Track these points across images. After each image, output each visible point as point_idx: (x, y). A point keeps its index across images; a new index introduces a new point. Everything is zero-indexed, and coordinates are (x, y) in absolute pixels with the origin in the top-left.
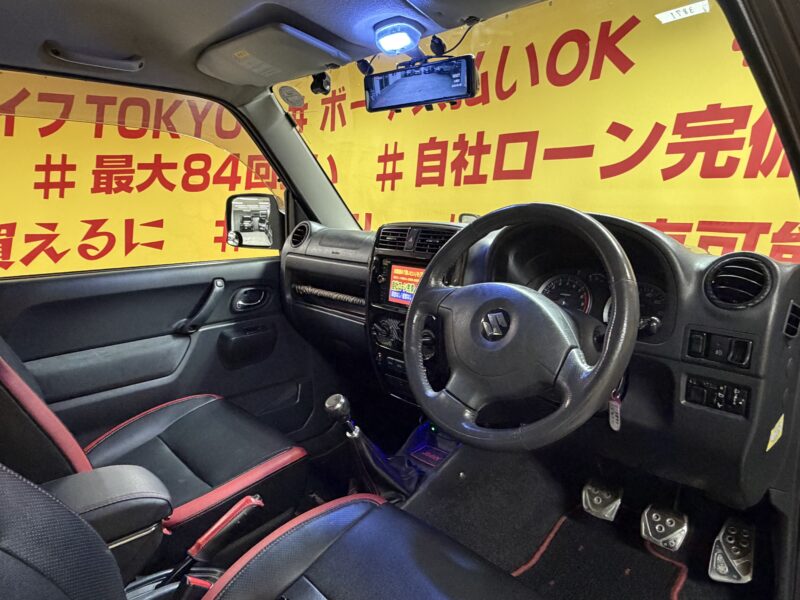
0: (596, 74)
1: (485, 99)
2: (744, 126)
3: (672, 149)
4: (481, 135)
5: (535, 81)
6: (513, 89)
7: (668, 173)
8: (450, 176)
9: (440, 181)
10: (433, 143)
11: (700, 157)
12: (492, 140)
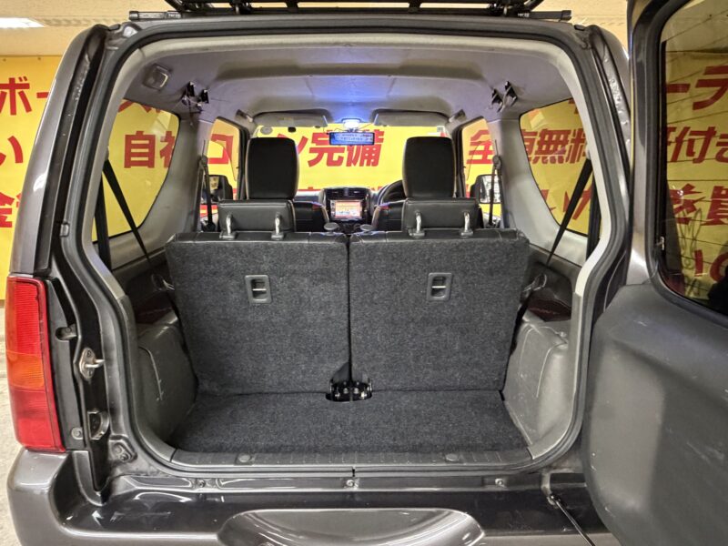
3: (312, 150)
7: (312, 163)
8: (159, 160)
9: (150, 164)
10: (140, 135)
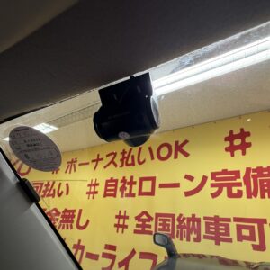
0: (176, 157)
1: (133, 164)
2: (239, 178)
3: (212, 185)
4: (132, 178)
5: (153, 158)
6: (144, 161)
7: (214, 195)
8: (119, 193)
9: (114, 195)
10: (112, 180)
11: (225, 189)
12: (136, 179)
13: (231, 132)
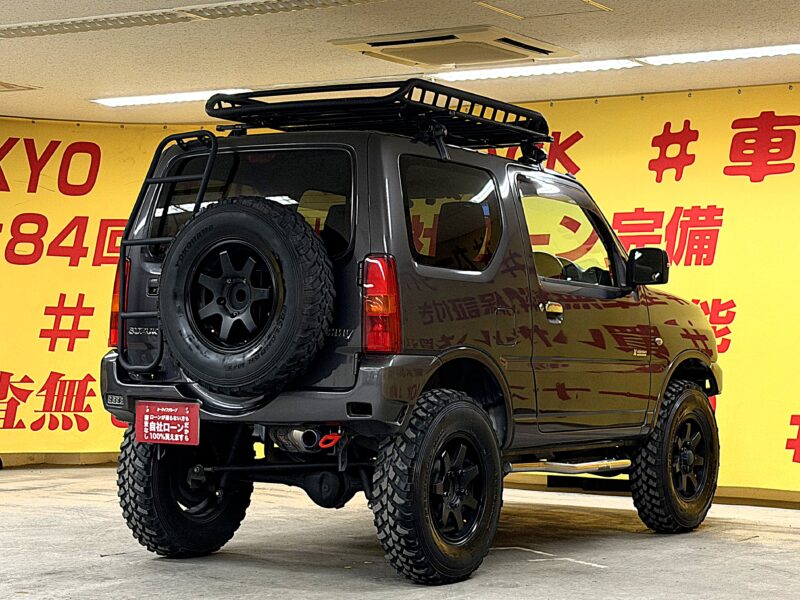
13: (668, 126)
